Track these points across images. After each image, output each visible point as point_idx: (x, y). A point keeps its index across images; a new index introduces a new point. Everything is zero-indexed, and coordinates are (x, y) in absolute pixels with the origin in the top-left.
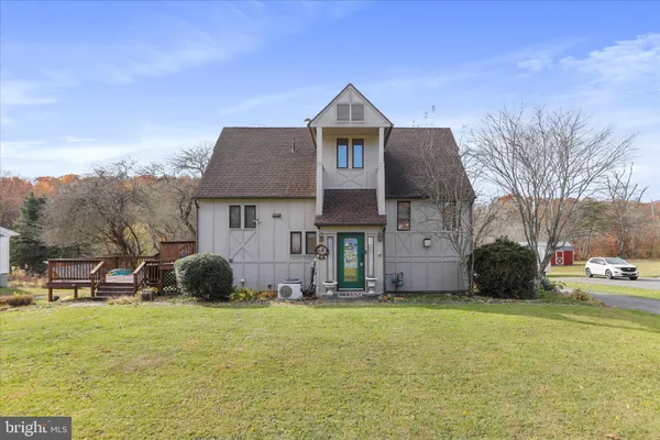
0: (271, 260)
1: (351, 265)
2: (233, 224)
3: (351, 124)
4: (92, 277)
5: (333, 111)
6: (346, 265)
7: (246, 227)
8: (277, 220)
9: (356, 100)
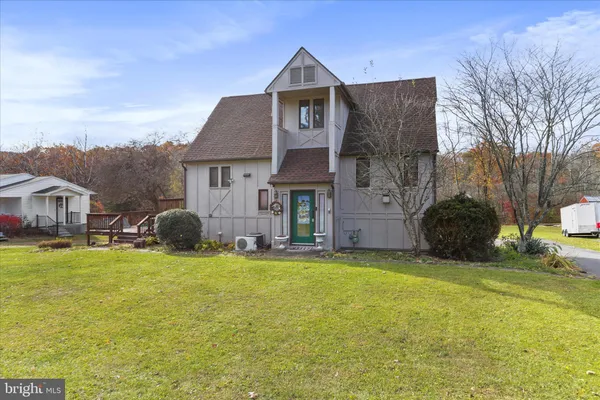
0: (243, 215)
1: (303, 220)
2: (213, 183)
3: (303, 86)
4: (111, 228)
5: (287, 75)
6: (300, 221)
7: (222, 185)
8: (248, 179)
9: (309, 62)
